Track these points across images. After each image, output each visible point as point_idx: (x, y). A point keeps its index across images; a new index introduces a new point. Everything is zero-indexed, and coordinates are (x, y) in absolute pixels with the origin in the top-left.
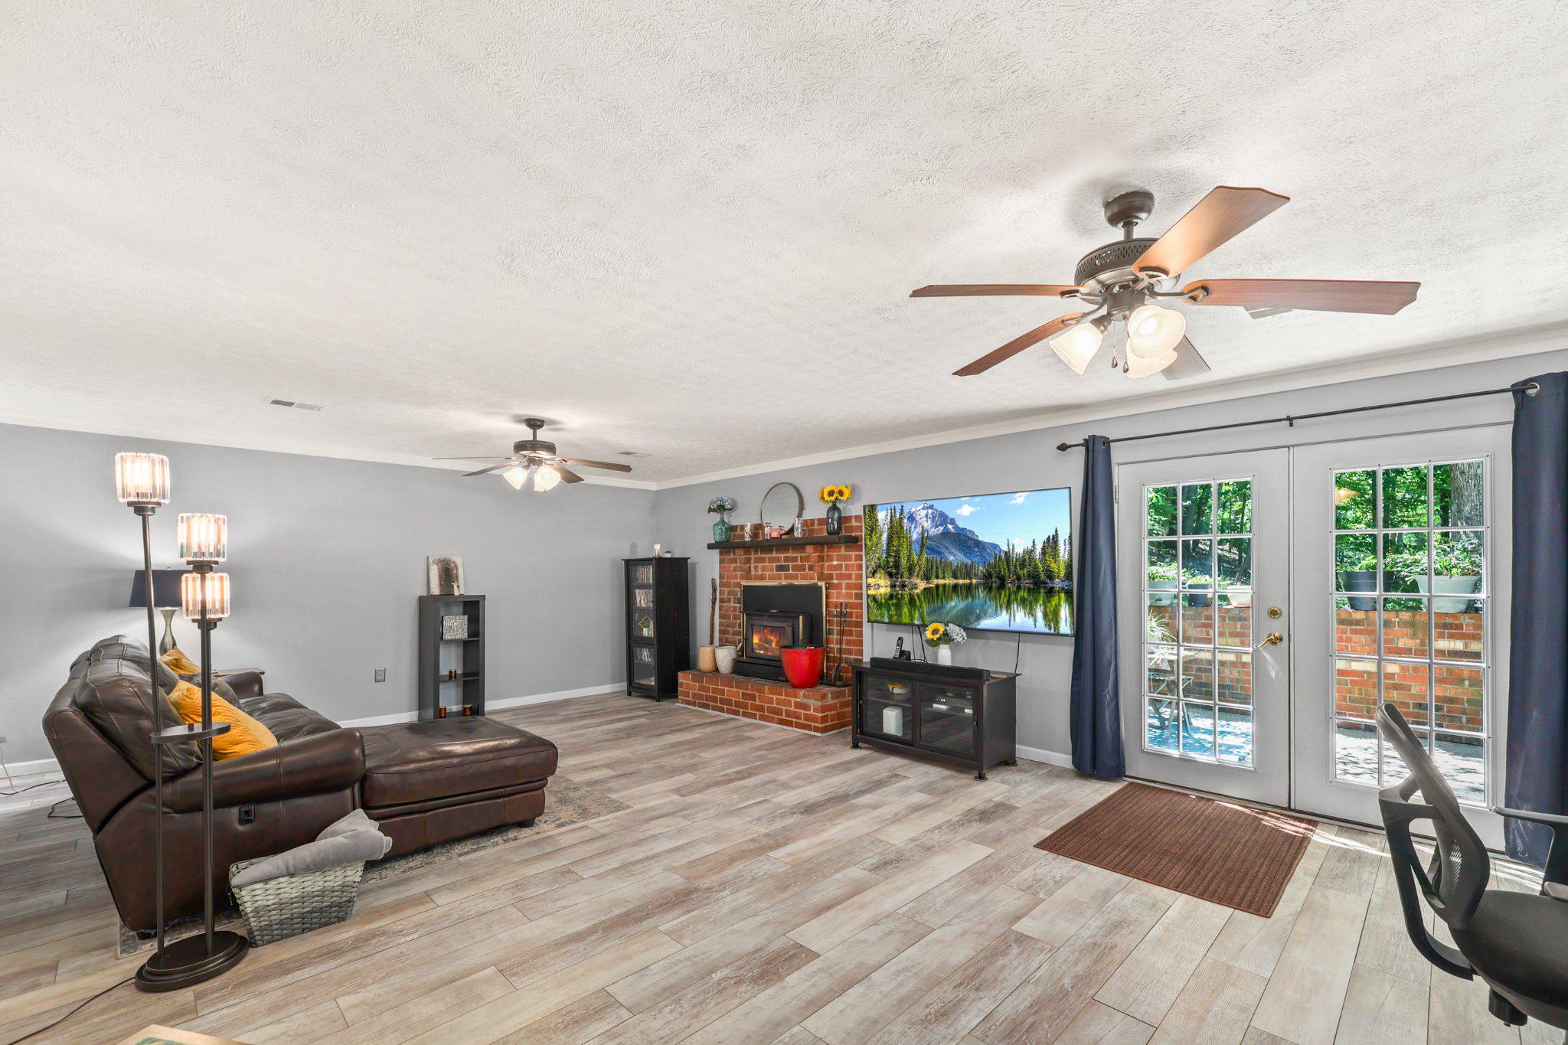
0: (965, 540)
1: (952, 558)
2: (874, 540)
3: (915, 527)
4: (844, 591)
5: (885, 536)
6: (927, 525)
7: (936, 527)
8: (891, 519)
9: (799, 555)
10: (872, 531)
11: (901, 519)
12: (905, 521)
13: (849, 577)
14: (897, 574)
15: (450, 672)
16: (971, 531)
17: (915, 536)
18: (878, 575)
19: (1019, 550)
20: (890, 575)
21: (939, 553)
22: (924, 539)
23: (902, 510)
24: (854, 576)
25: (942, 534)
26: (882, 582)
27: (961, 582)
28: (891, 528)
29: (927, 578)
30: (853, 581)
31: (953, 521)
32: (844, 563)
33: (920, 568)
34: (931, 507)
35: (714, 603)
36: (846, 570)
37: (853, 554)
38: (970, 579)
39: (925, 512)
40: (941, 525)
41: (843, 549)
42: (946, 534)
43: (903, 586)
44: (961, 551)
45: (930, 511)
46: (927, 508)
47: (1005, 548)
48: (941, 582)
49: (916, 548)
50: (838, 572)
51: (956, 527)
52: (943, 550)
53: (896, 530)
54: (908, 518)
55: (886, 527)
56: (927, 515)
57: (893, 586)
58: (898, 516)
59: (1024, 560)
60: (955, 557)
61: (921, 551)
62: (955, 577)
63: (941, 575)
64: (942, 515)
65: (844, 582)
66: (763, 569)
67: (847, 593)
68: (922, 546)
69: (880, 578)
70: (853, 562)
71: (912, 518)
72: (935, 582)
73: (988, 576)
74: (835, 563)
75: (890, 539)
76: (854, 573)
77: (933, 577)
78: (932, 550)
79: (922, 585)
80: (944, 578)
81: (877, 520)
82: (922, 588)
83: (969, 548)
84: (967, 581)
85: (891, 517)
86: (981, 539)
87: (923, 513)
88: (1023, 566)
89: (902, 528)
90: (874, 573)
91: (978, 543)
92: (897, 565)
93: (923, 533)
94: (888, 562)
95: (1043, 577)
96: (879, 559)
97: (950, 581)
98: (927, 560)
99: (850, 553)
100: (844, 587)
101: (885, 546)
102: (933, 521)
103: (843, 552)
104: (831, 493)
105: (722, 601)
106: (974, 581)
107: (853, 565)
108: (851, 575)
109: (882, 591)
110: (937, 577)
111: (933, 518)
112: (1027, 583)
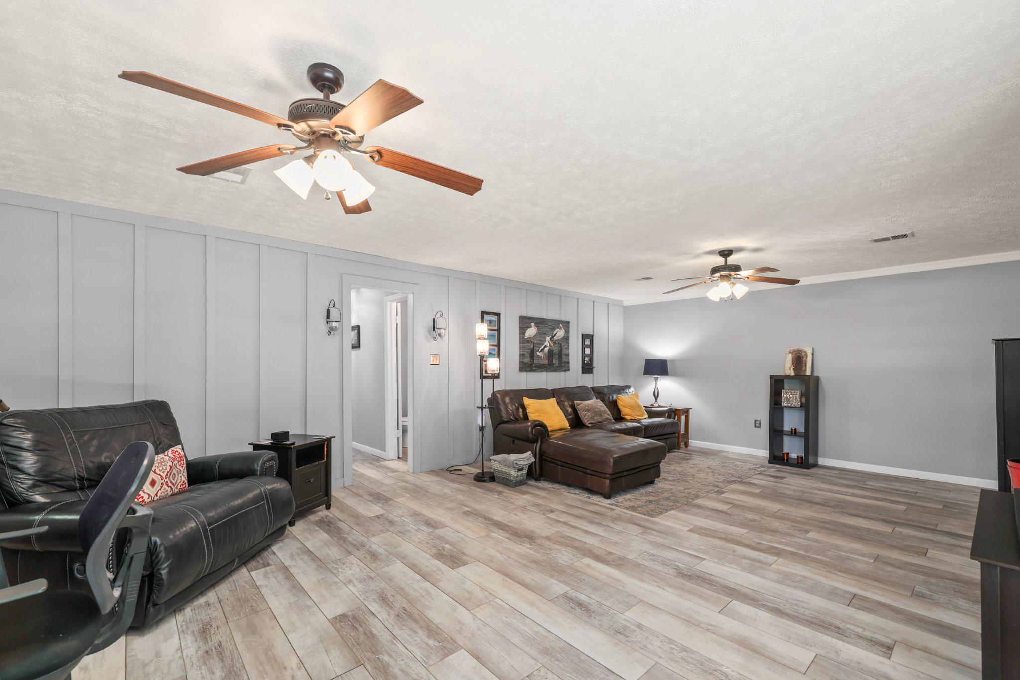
15: (792, 429)
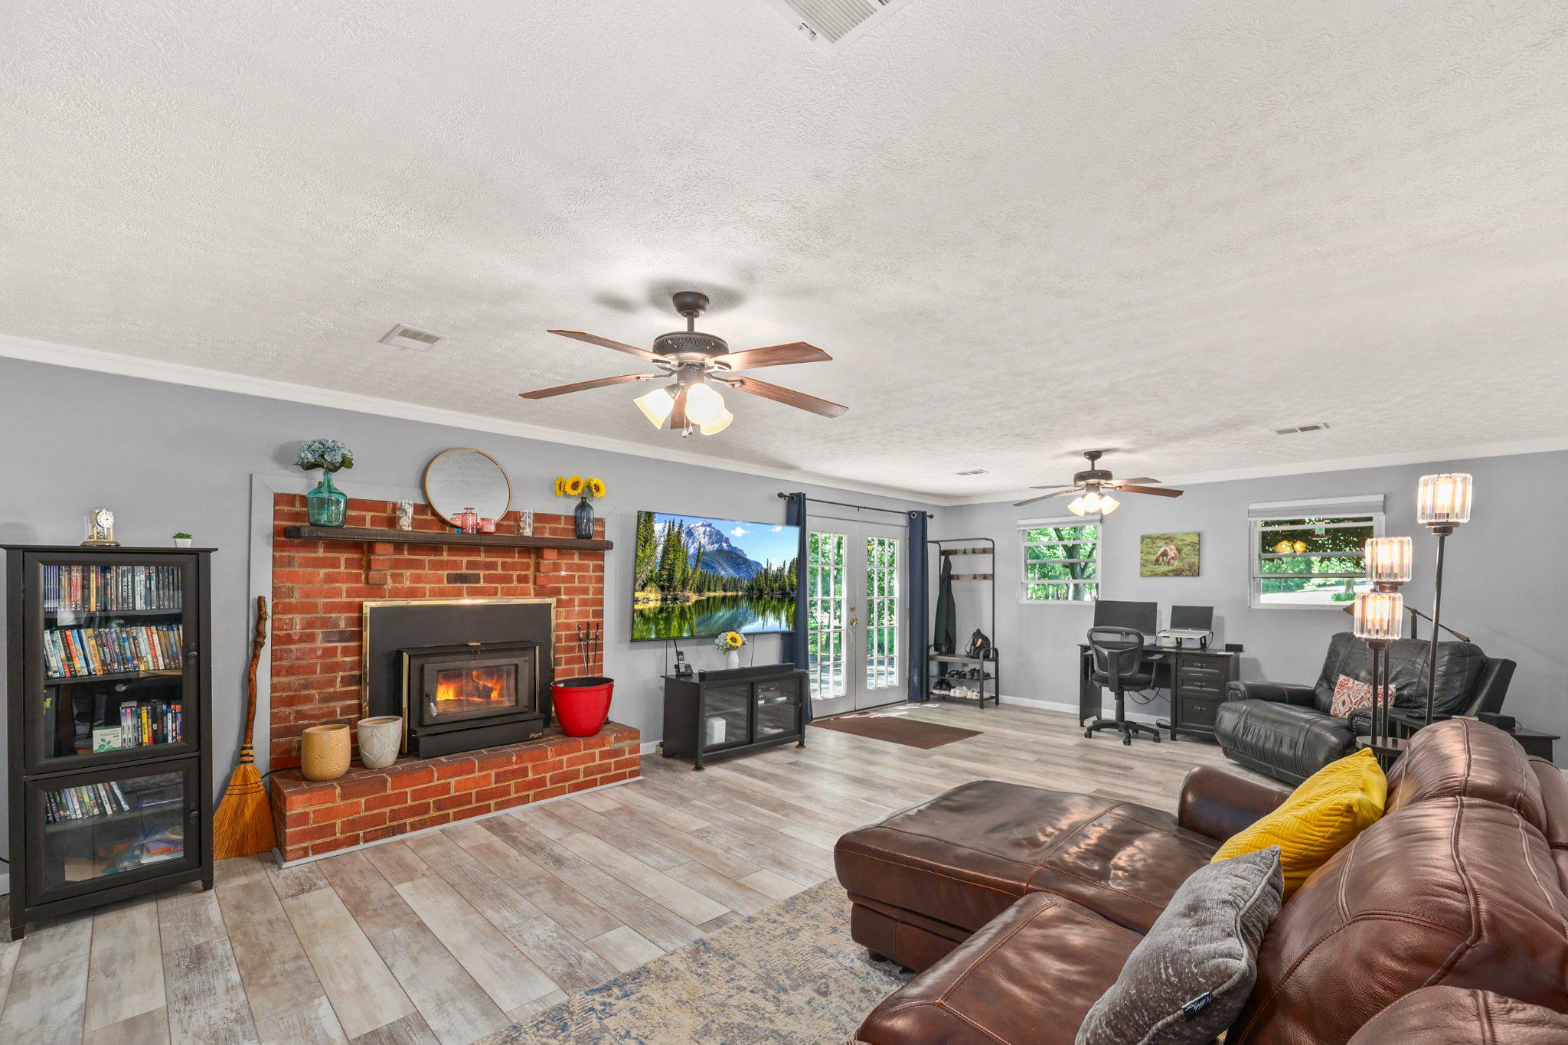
0: (735, 558)
1: (723, 573)
2: (648, 551)
3: (693, 543)
4: (577, 609)
5: (660, 549)
6: (704, 541)
7: (713, 544)
8: (669, 532)
9: (500, 560)
10: (646, 542)
11: (679, 533)
12: (683, 535)
13: (585, 591)
14: (669, 587)
16: (741, 550)
17: (691, 551)
18: (648, 588)
19: (774, 568)
20: (662, 588)
21: (713, 568)
22: (700, 555)
23: (681, 526)
24: (591, 590)
25: (717, 550)
26: (652, 596)
27: (729, 594)
28: (668, 540)
29: (700, 591)
30: (591, 596)
31: (727, 541)
32: (577, 574)
33: (694, 581)
34: (710, 525)
35: (257, 645)
36: (580, 582)
37: (591, 563)
38: (737, 591)
39: (704, 529)
40: (717, 542)
41: (576, 557)
42: (720, 551)
43: (675, 599)
44: (732, 566)
45: (708, 529)
46: (706, 526)
47: (765, 566)
48: (712, 594)
49: (692, 562)
50: (568, 585)
51: (729, 545)
52: (716, 565)
53: (673, 543)
54: (687, 533)
55: (662, 539)
56: (704, 532)
57: (664, 600)
58: (676, 529)
59: (777, 576)
60: (726, 572)
61: (696, 566)
62: (725, 590)
63: (712, 588)
64: (718, 533)
65: (577, 598)
66: (417, 579)
67: (580, 612)
68: (698, 561)
69: (650, 592)
70: (591, 574)
71: (690, 533)
72: (707, 594)
73: (751, 589)
74: (563, 573)
75: (665, 552)
76: (591, 586)
77: (706, 590)
78: (707, 565)
79: (694, 597)
80: (715, 591)
81: (653, 531)
82: (694, 601)
83: (738, 565)
84: (735, 593)
85: (669, 530)
86: (748, 557)
87: (702, 530)
88: (776, 581)
89: (680, 542)
90: (643, 587)
91: (746, 561)
92: (670, 578)
93: (699, 549)
94: (661, 575)
95: (788, 589)
96: (651, 571)
97: (720, 594)
98: (701, 574)
99: (587, 562)
100: (577, 603)
101: (659, 558)
102: (710, 538)
103: (576, 560)
104: (575, 486)
105: (276, 640)
106: (740, 593)
107: (591, 577)
108: (588, 588)
109: (652, 605)
110: (709, 590)
111: (711, 536)
112: (778, 595)
